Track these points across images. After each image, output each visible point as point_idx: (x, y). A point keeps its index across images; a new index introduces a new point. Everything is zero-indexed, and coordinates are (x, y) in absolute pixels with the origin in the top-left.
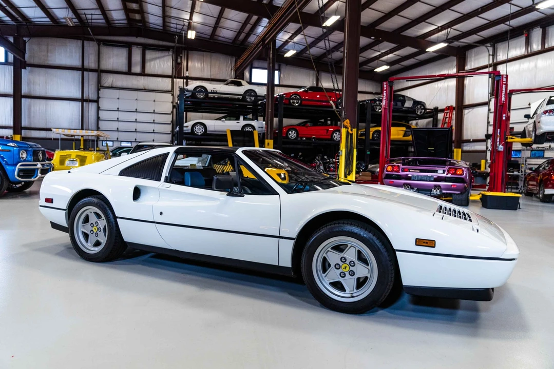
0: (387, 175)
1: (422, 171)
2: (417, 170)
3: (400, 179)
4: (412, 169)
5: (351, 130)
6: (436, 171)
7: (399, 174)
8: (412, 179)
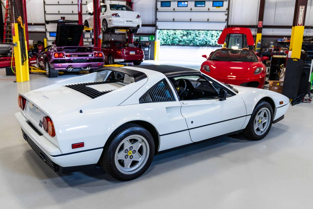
0: (55, 60)
1: (79, 56)
2: (76, 55)
3: (65, 63)
4: (73, 55)
5: (23, 25)
6: (87, 56)
7: (64, 59)
8: (73, 61)
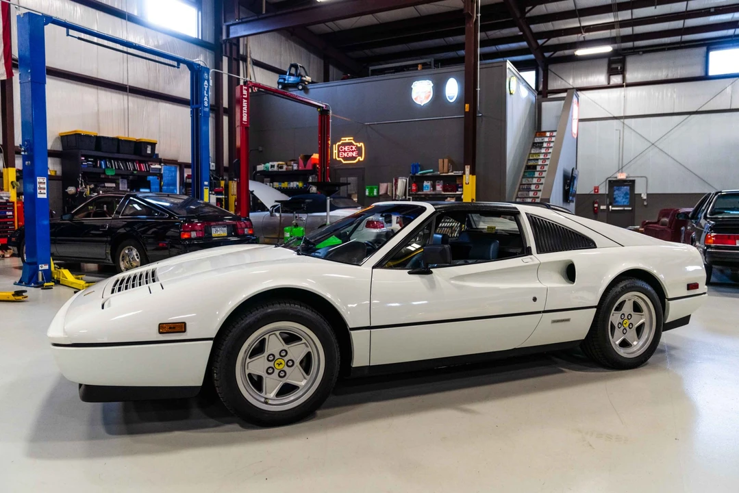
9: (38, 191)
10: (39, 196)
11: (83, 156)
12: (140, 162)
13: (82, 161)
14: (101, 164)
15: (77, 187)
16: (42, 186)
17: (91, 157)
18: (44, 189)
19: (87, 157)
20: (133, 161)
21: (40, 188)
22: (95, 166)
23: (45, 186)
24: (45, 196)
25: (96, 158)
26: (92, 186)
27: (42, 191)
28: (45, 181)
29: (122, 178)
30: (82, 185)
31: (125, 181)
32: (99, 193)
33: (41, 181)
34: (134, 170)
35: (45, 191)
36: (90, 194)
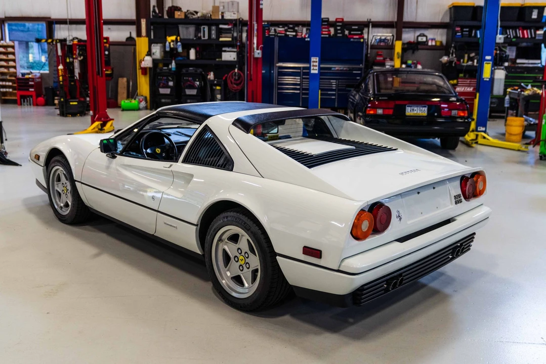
9: (312, 68)
10: (312, 72)
11: (458, 26)
12: (524, 28)
13: (458, 32)
14: (476, 34)
15: (449, 57)
16: (315, 64)
17: (466, 27)
18: (316, 66)
19: (462, 27)
20: (514, 28)
21: (313, 66)
22: (470, 35)
23: (317, 64)
24: (316, 72)
25: (471, 28)
26: (472, 55)
27: (315, 68)
28: (317, 60)
29: (509, 45)
30: (452, 55)
31: (514, 48)
32: (473, 62)
33: (315, 60)
34: (516, 37)
35: (317, 68)
36: (467, 62)
